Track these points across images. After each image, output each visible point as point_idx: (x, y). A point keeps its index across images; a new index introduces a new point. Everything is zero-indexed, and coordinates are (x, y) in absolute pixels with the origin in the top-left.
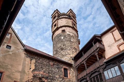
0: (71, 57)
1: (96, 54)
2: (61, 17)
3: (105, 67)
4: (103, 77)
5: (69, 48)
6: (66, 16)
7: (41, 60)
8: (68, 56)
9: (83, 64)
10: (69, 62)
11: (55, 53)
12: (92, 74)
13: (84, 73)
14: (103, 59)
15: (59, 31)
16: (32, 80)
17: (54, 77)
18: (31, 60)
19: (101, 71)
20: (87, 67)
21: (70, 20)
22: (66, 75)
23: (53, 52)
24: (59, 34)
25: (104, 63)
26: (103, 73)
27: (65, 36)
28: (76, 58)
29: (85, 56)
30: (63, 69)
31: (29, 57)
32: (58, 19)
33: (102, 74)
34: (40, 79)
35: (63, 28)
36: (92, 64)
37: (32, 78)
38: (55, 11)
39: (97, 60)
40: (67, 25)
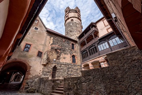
0: (77, 37)
1: (93, 34)
2: (71, 11)
3: (99, 43)
4: (97, 50)
5: (76, 31)
6: (74, 11)
7: (57, 38)
8: (75, 36)
9: (84, 41)
10: (75, 40)
11: (66, 33)
12: (90, 48)
13: (85, 47)
14: (97, 37)
15: (69, 20)
16: (50, 51)
17: (65, 49)
18: (50, 38)
19: (96, 45)
20: (87, 43)
21: (76, 13)
22: (73, 48)
23: (65, 33)
24: (69, 22)
25: (98, 40)
26: (97, 47)
27: (73, 23)
28: (80, 37)
29: (86, 36)
30: (71, 44)
31: (50, 35)
32: (68, 13)
33: (97, 48)
34: (56, 50)
35: (72, 18)
36: (90, 41)
37: (50, 49)
38: (67, 8)
39: (93, 39)
40: (74, 16)
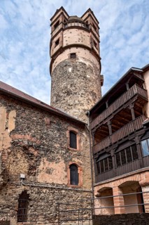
0: (85, 110)
1: (131, 107)
2: (69, 25)
3: (145, 134)
4: (138, 152)
5: (83, 91)
6: (80, 25)
7: (27, 112)
8: (79, 107)
9: (106, 125)
10: (80, 119)
11: (55, 99)
12: (119, 145)
13: (106, 143)
14: (143, 117)
15: (64, 56)
16: (9, 151)
17: (52, 146)
18: (8, 112)
19: (137, 140)
20: (113, 132)
21: (86, 34)
22: (73, 144)
23: (52, 98)
24: (64, 62)
25: (144, 125)
26: (140, 144)
27: (75, 67)
28: (93, 113)
29: (111, 109)
30: (67, 133)
31: (5, 105)
32: (63, 30)
33: (138, 146)
34: (25, 148)
35: (73, 50)
36: (121, 126)
37: (10, 146)
38: (58, 11)
40: (80, 43)
